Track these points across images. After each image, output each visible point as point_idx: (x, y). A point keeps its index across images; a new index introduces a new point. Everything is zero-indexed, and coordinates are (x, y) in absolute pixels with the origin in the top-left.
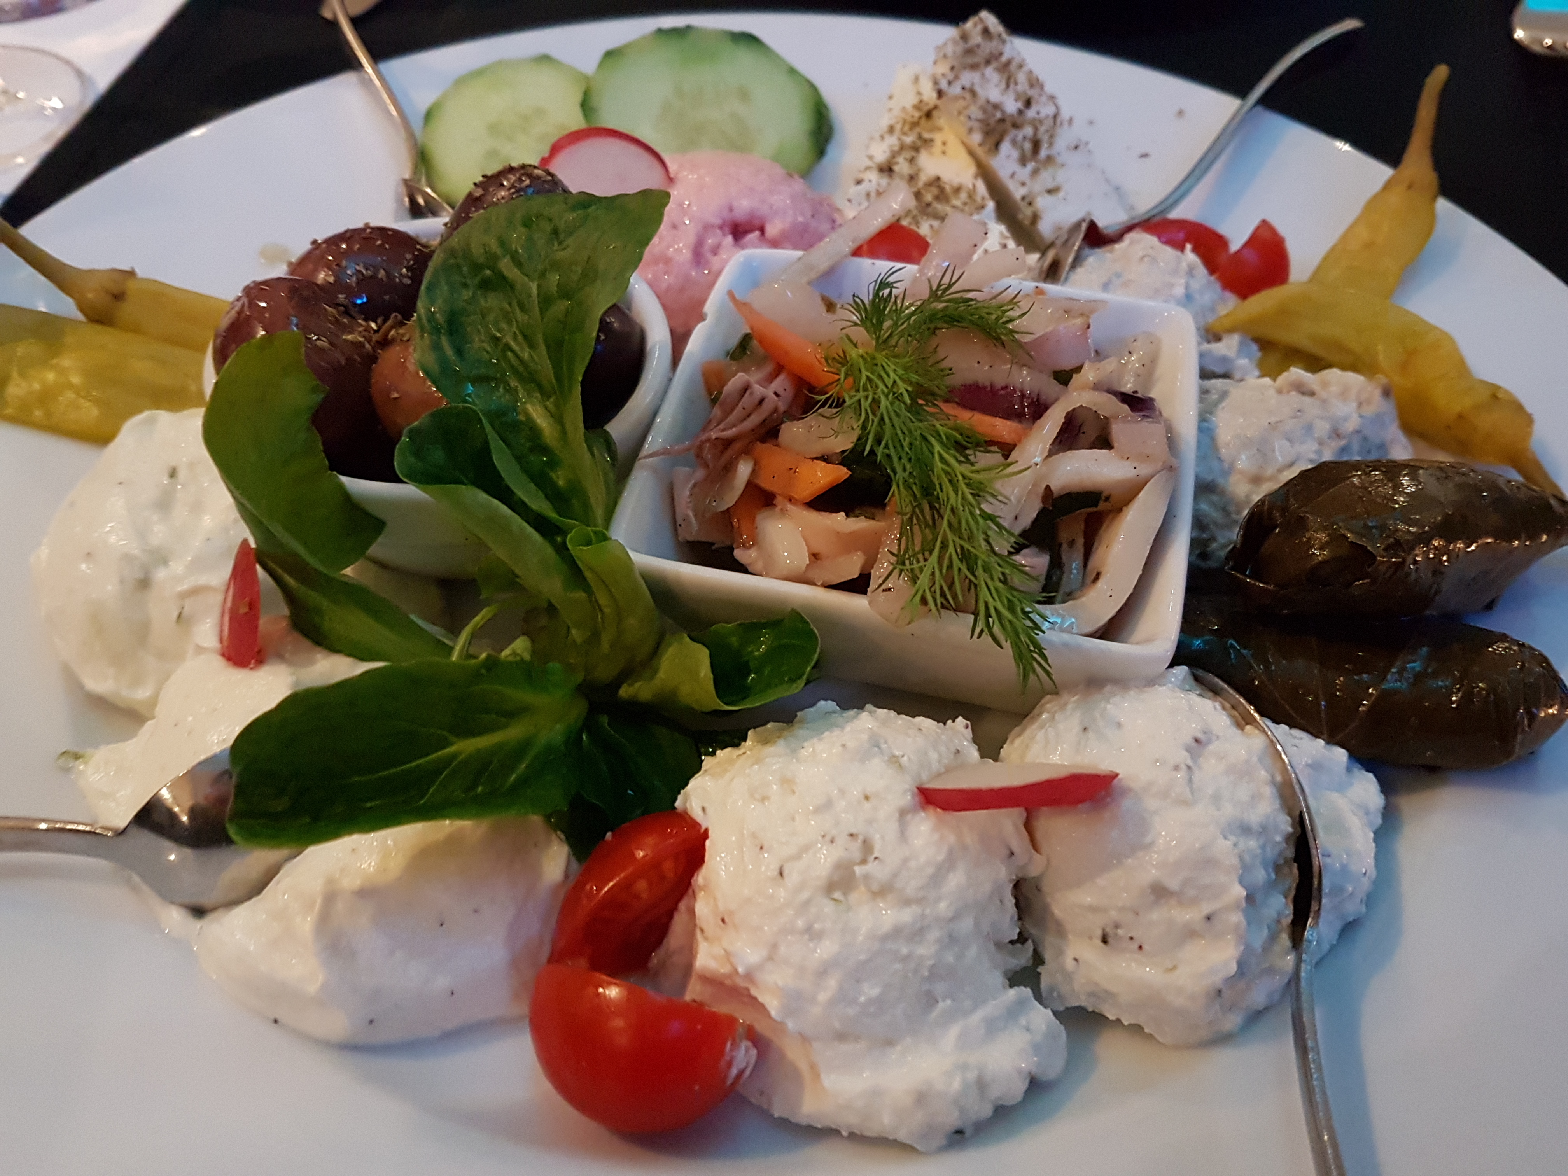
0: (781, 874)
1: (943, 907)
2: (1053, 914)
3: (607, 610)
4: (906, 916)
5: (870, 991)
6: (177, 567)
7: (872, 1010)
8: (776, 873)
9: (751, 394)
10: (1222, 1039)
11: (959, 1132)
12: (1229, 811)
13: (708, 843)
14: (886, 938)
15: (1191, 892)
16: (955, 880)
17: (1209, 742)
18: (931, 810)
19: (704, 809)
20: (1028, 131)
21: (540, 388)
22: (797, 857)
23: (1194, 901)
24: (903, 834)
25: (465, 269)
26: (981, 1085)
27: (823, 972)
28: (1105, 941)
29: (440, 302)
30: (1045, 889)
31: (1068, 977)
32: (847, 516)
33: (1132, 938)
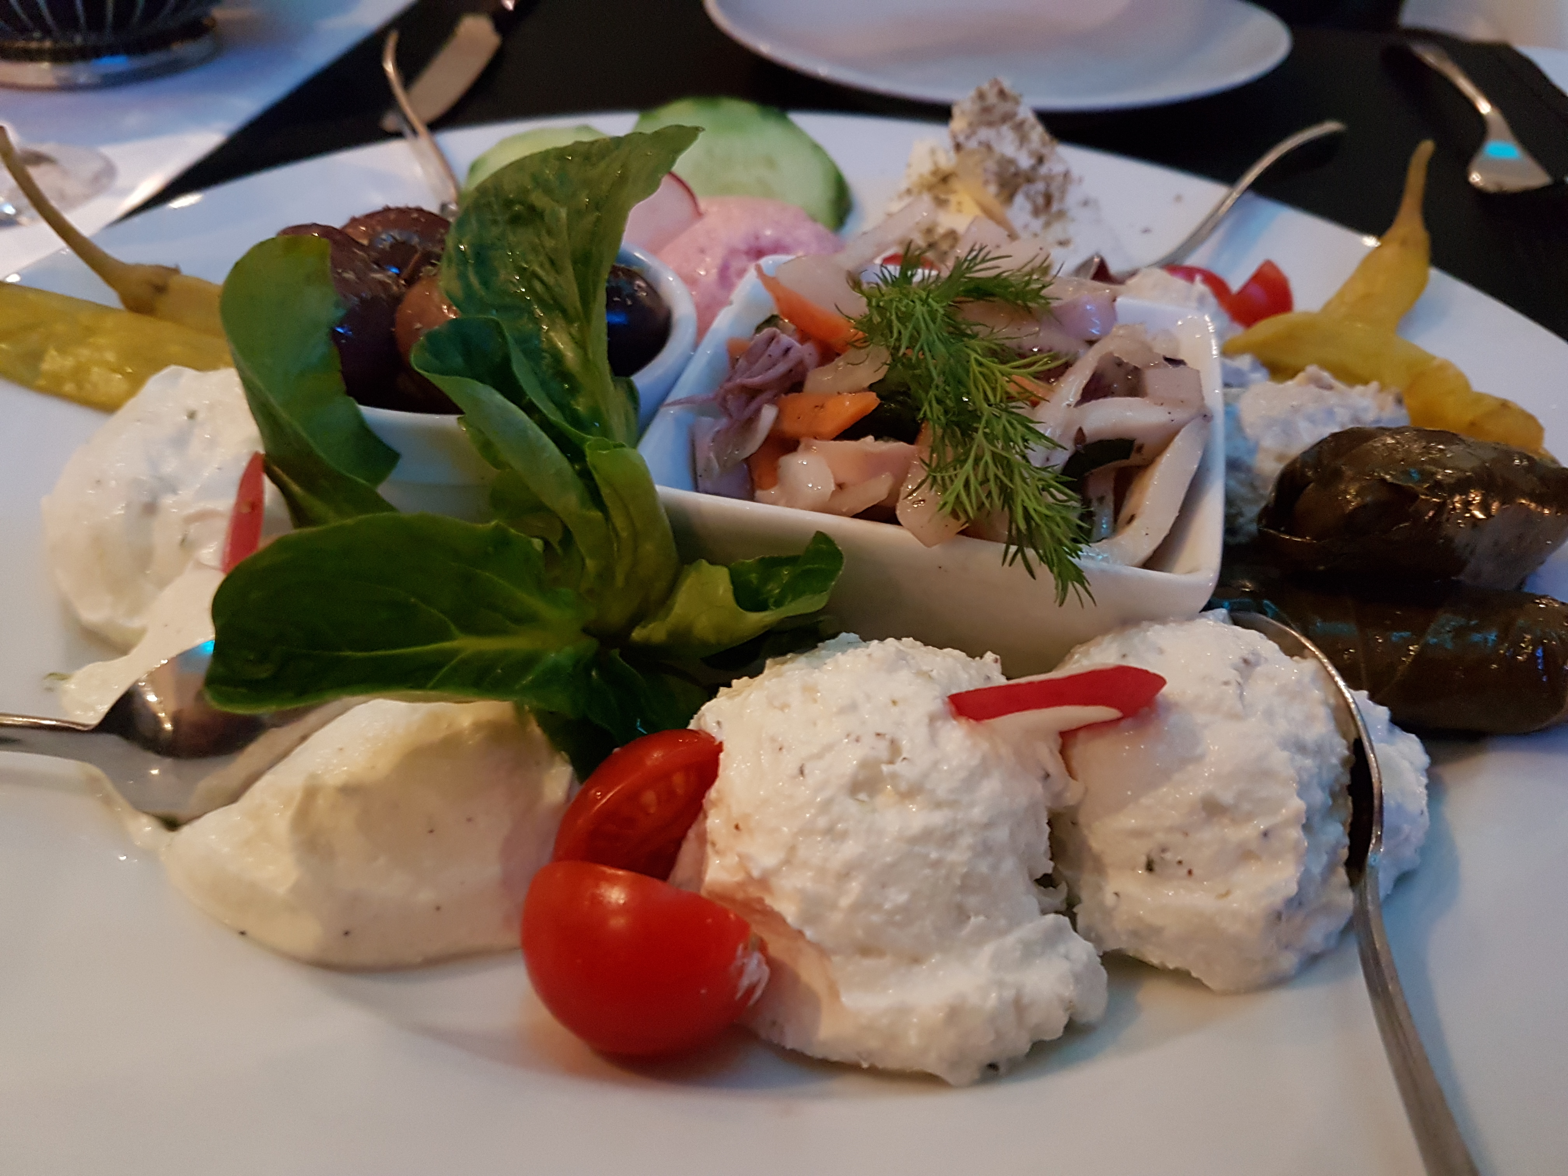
0: (802, 772)
1: (977, 813)
2: (1090, 849)
3: (624, 534)
4: (938, 818)
5: (897, 897)
6: (185, 494)
7: (898, 918)
8: (796, 771)
9: (778, 342)
10: (1278, 982)
11: (993, 1066)
12: (1283, 727)
13: (722, 756)
14: (914, 840)
15: (1246, 806)
16: (990, 787)
17: (1257, 664)
18: (963, 720)
19: (719, 723)
20: (1040, 186)
21: (564, 312)
22: (819, 756)
23: (1249, 817)
24: (933, 739)
25: (495, 207)
26: (1019, 1006)
27: (845, 875)
28: (1150, 867)
29: (468, 238)
30: (1082, 819)
31: (1108, 913)
32: (876, 439)
33: (1180, 862)
